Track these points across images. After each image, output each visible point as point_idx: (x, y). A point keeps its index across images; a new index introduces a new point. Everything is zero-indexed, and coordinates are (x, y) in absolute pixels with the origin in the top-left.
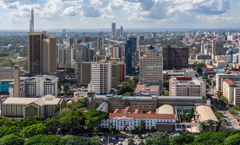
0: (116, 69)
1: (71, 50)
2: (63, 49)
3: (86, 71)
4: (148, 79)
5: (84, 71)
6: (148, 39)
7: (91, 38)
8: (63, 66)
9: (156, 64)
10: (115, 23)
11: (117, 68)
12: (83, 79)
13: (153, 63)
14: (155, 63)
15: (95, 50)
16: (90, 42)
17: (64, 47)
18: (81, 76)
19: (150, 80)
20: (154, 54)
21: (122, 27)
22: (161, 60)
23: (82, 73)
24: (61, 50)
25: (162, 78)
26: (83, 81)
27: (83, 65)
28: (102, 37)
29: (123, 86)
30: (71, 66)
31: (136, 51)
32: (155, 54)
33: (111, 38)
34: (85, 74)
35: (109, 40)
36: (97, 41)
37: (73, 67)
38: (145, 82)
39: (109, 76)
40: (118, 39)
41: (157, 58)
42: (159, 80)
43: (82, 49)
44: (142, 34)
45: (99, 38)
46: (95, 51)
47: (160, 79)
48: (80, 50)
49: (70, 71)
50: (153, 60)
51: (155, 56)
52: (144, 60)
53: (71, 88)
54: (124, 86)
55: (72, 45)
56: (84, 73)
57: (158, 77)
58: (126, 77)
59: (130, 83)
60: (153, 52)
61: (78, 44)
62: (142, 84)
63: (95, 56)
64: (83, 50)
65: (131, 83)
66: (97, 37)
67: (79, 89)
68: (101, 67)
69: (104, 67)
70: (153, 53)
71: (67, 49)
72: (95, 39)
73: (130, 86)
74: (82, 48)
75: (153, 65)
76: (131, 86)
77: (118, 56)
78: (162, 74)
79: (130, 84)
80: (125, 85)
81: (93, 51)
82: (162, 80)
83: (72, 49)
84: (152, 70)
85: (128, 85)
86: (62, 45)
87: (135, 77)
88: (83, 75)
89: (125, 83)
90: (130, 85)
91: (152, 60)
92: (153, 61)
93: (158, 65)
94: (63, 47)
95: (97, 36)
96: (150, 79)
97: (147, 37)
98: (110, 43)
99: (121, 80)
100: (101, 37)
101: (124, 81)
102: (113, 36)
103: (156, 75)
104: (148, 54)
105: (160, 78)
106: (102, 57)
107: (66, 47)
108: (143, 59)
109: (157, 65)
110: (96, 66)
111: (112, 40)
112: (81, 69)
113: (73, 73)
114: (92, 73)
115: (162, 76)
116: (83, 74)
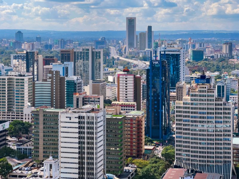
0: (119, 129)
1: (23, 80)
2: (6, 77)
3: (50, 130)
4: (196, 156)
5: (46, 130)
6: (212, 57)
7: (75, 52)
8: (6, 116)
9: (214, 120)
10: (135, 18)
11: (120, 125)
12: (44, 148)
13: (208, 118)
14: (212, 118)
15: (79, 81)
16: (69, 63)
17: (9, 73)
18: (41, 142)
19: (201, 159)
20: (209, 96)
21: (150, 28)
22: (227, 111)
23: (41, 134)
24: (3, 79)
25: (231, 155)
26: (44, 152)
27: (44, 115)
28: (99, 50)
29: (136, 171)
30: (24, 117)
31: (177, 85)
32: (212, 96)
33: (125, 53)
34: (50, 138)
35: (121, 58)
36: (88, 59)
37: (27, 121)
38: (187, 162)
39: (99, 145)
40: (141, 56)
41: (216, 105)
42: (223, 160)
43: (50, 78)
44: (201, 46)
45: (93, 53)
46: (80, 83)
47: (225, 157)
48: (46, 80)
49: (20, 129)
50: (208, 109)
51: (212, 100)
52: (185, 108)
53: (15, 170)
54: (139, 170)
55: (31, 69)
56: (46, 134)
57: (221, 153)
58: (146, 147)
59: (153, 163)
60: (206, 89)
61: (45, 67)
62: (180, 167)
63: (77, 95)
64: (52, 82)
65: (156, 162)
66: (88, 50)
67: (34, 171)
68: (79, 123)
69: (88, 123)
70: (206, 94)
71: (15, 77)
72: (84, 55)
73: (153, 170)
74: (50, 75)
75: (208, 122)
76: (155, 171)
77: (132, 98)
78: (231, 147)
79: (154, 165)
80: (141, 168)
81: (75, 84)
82: (231, 160)
83: (26, 79)
84: (213, 135)
85: (147, 167)
86: (6, 67)
87: (167, 150)
88: (44, 140)
89: (140, 163)
90: (152, 167)
91: (204, 109)
92: (206, 111)
93: (221, 122)
94: (7, 73)
95: (87, 48)
96: (200, 157)
97: (211, 52)
98: (121, 65)
99: (134, 155)
100: (97, 50)
101: (140, 158)
102: (129, 48)
103: (214, 146)
104: (196, 95)
105: (226, 155)
106: (93, 99)
107: (13, 73)
108: (182, 105)
109: (216, 122)
110: (68, 120)
111: (127, 57)
112: (41, 126)
113: (27, 134)
114: (61, 135)
115: (231, 151)
116: (44, 136)
